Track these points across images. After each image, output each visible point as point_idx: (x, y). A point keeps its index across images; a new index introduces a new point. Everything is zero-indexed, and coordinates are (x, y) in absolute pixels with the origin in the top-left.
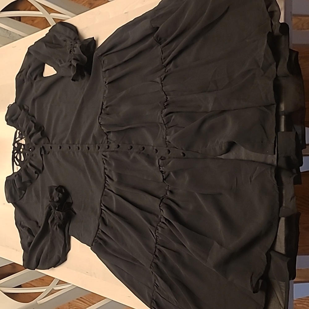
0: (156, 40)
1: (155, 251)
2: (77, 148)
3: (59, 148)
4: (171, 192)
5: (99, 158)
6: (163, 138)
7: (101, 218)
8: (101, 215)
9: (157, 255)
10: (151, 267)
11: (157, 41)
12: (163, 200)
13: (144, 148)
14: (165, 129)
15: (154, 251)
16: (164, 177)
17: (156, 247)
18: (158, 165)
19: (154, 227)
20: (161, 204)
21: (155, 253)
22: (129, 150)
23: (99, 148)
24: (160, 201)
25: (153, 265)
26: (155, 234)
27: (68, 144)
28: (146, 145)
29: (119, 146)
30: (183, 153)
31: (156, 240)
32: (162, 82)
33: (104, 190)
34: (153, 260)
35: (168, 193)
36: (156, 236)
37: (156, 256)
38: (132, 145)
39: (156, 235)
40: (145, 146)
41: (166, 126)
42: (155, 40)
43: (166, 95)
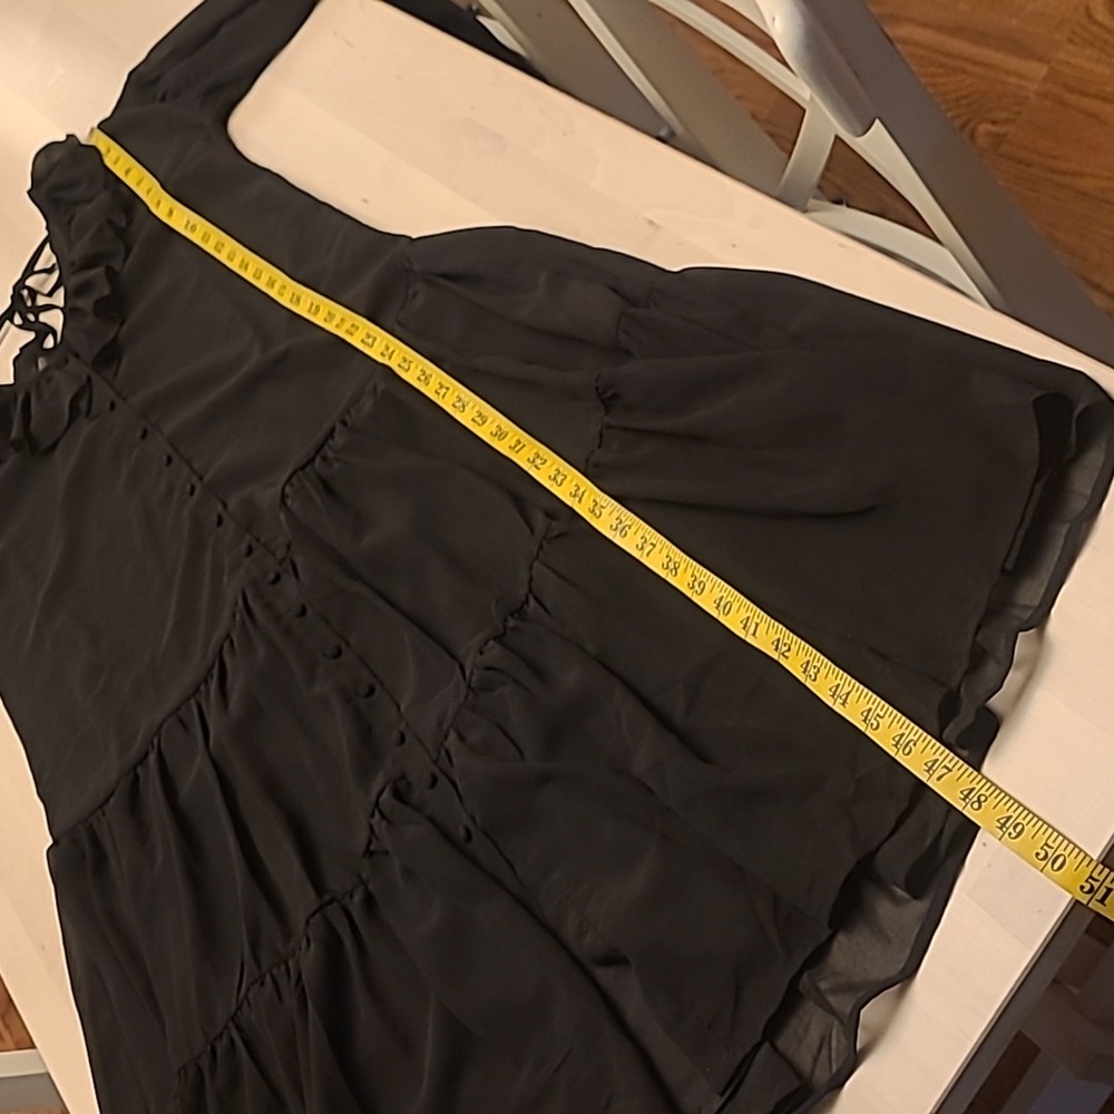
0: (600, 390)
1: (221, 1035)
2: (188, 487)
3: (139, 433)
4: (369, 901)
5: (231, 588)
6: (440, 724)
7: (132, 775)
8: (135, 768)
9: (219, 1050)
10: (182, 1072)
11: (599, 395)
12: (329, 907)
13: (371, 691)
14: (462, 699)
15: (218, 1032)
16: (372, 847)
17: (226, 1027)
18: (374, 798)
19: (259, 967)
20: (318, 916)
21: (215, 1039)
22: (325, 655)
23: (250, 551)
24: (317, 906)
25: (192, 1071)
26: (248, 989)
27: (172, 444)
28: (382, 684)
29: (303, 611)
30: (468, 831)
31: (239, 1008)
32: (544, 543)
33: (188, 699)
34: (199, 1057)
35: (357, 898)
36: (246, 996)
37: (214, 1051)
38: (343, 646)
39: (250, 995)
40: (378, 688)
41: (470, 698)
42: (597, 388)
43: (530, 590)
